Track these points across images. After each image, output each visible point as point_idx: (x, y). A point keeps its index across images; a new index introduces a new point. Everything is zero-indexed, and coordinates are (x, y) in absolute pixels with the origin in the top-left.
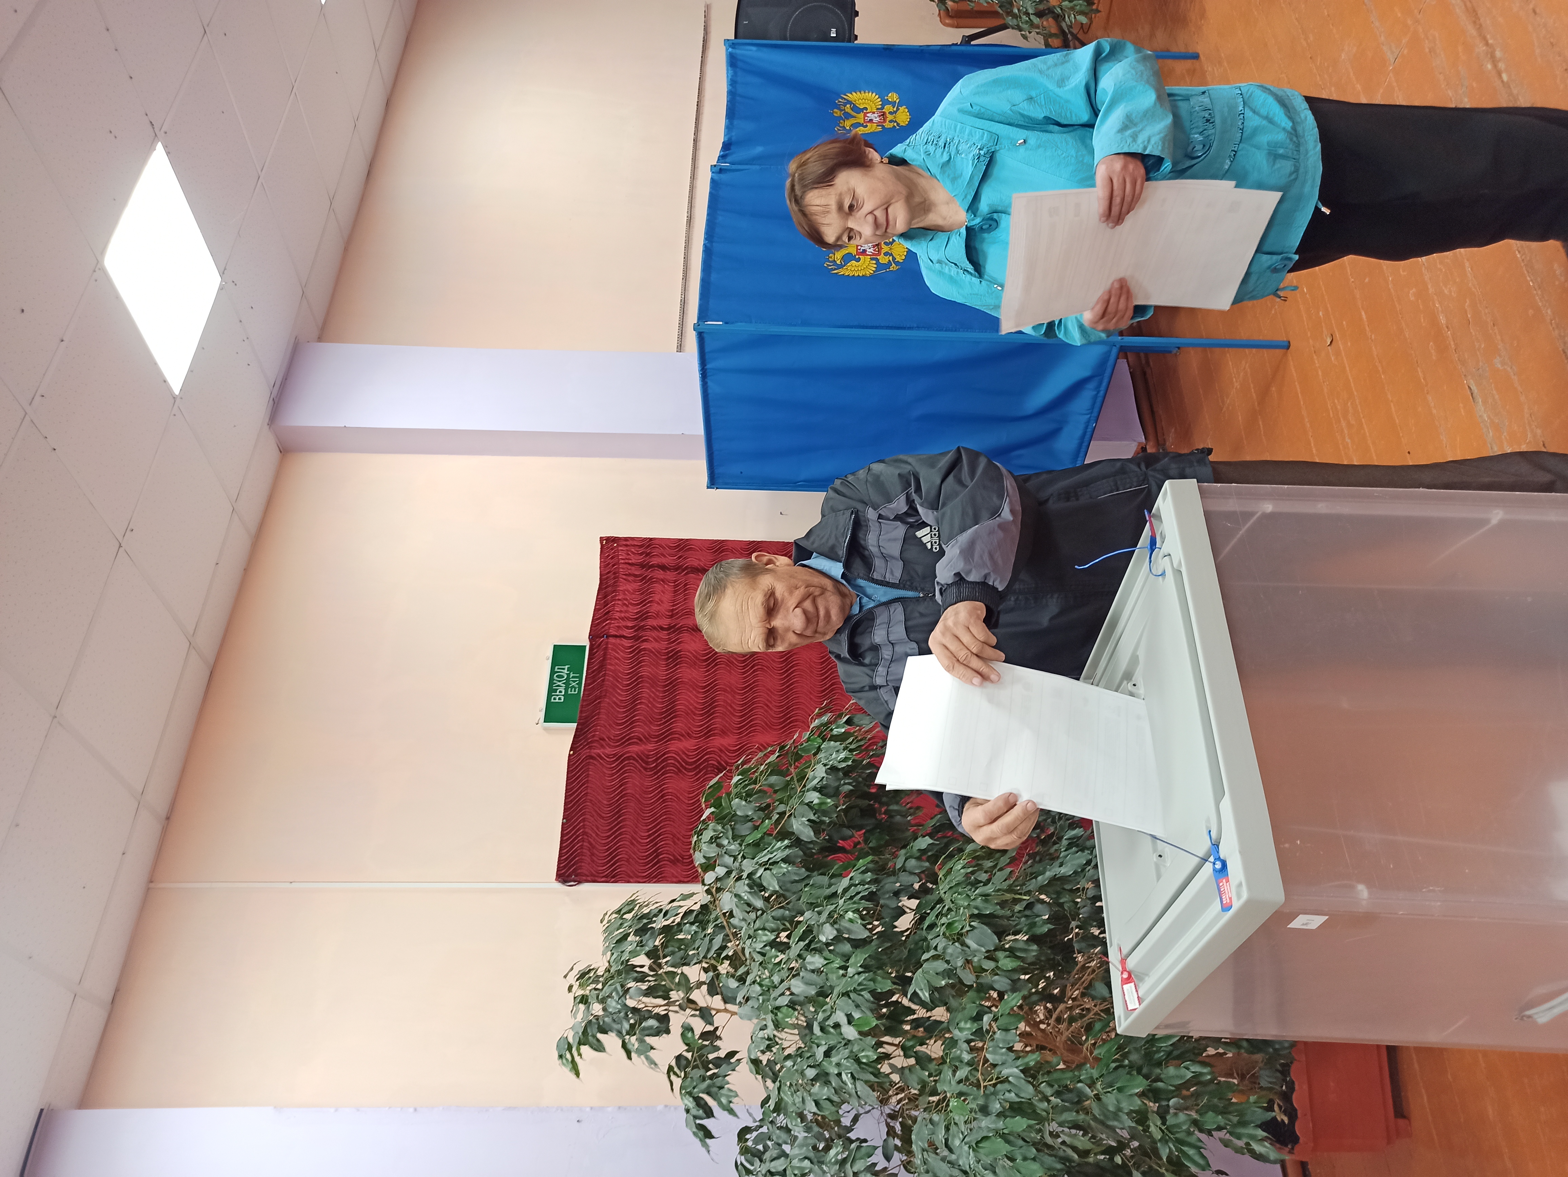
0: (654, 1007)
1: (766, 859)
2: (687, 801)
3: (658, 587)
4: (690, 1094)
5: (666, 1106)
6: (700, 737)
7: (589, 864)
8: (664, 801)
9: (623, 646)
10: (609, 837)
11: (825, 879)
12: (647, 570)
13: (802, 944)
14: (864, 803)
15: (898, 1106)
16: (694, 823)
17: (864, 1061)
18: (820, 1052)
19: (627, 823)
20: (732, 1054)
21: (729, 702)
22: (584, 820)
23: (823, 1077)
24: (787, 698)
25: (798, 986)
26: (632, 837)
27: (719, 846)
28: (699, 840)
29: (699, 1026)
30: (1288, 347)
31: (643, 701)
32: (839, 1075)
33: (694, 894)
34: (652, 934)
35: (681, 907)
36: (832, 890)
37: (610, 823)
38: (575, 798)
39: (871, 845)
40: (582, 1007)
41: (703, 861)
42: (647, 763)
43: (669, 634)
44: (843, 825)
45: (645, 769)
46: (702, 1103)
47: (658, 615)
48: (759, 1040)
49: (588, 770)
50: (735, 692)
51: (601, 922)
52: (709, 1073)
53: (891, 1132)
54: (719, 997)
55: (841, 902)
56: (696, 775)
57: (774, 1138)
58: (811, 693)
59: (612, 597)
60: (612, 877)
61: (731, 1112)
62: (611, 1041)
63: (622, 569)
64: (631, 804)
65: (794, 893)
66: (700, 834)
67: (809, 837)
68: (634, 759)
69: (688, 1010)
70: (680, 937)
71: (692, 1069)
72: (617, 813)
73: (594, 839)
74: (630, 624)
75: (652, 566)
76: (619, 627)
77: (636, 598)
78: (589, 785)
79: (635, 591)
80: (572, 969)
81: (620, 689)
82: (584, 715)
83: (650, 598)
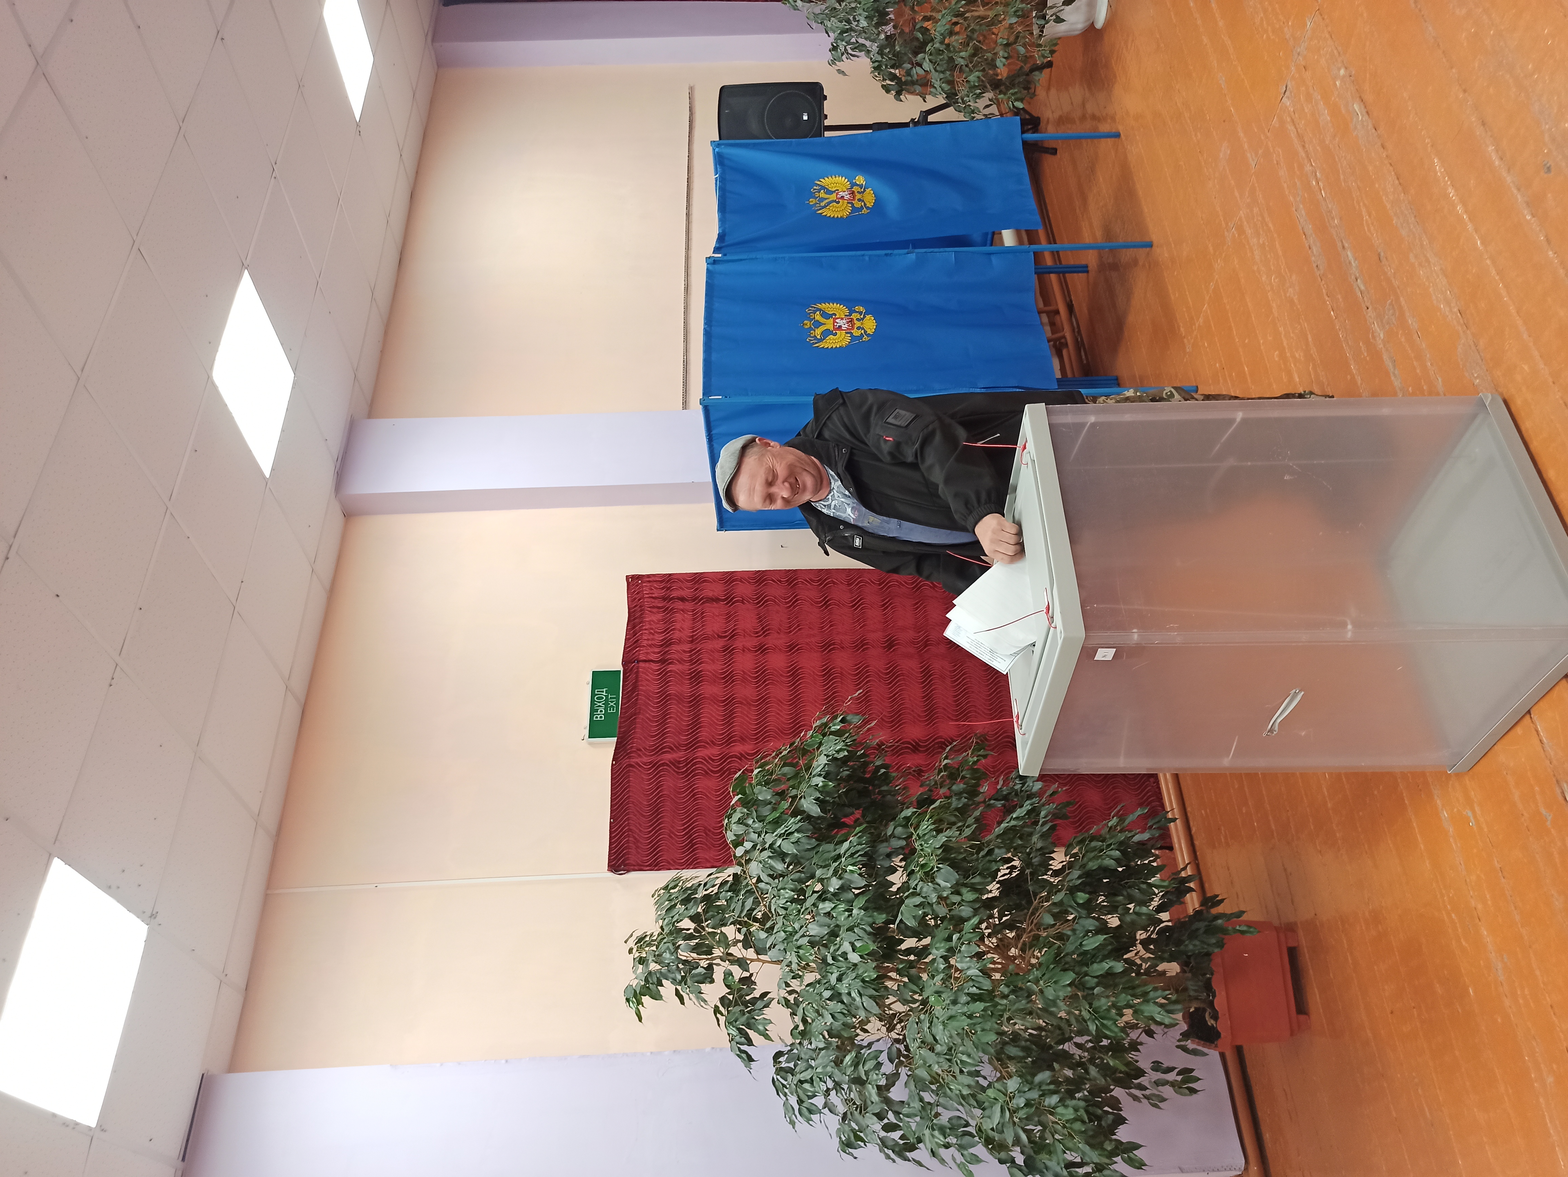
0: (700, 960)
1: (783, 831)
2: (714, 799)
3: (678, 616)
4: (733, 1027)
6: (722, 744)
7: (635, 856)
8: (695, 800)
9: (651, 669)
10: (650, 832)
11: (831, 847)
12: (668, 602)
13: (815, 896)
14: (861, 786)
16: (724, 808)
17: (867, 979)
18: (833, 978)
19: (665, 819)
20: (765, 995)
21: (745, 713)
22: (628, 819)
23: (836, 996)
25: (814, 930)
26: (670, 830)
28: (730, 822)
29: (738, 973)
31: (672, 715)
32: (849, 994)
34: (695, 902)
35: (717, 878)
36: (837, 852)
37: (651, 820)
38: (619, 801)
39: (868, 819)
40: (641, 965)
41: (734, 838)
42: (678, 768)
43: (690, 656)
44: (844, 805)
45: (677, 773)
46: (744, 1032)
47: (680, 641)
48: (786, 974)
49: (628, 777)
50: (750, 705)
51: (653, 897)
52: (748, 1009)
54: (752, 950)
55: (843, 860)
56: (721, 776)
57: (802, 1057)
58: (816, 701)
59: (640, 627)
60: (656, 865)
61: (767, 1038)
62: (666, 990)
63: (647, 603)
64: (667, 804)
65: (808, 860)
66: (730, 817)
67: (817, 813)
68: (667, 765)
69: (728, 962)
70: (717, 903)
71: (734, 1008)
72: (656, 811)
73: (638, 835)
74: (657, 650)
75: (673, 598)
76: (647, 653)
77: (661, 627)
78: (631, 789)
79: (659, 621)
80: (632, 935)
81: (652, 706)
82: (622, 730)
83: (672, 626)
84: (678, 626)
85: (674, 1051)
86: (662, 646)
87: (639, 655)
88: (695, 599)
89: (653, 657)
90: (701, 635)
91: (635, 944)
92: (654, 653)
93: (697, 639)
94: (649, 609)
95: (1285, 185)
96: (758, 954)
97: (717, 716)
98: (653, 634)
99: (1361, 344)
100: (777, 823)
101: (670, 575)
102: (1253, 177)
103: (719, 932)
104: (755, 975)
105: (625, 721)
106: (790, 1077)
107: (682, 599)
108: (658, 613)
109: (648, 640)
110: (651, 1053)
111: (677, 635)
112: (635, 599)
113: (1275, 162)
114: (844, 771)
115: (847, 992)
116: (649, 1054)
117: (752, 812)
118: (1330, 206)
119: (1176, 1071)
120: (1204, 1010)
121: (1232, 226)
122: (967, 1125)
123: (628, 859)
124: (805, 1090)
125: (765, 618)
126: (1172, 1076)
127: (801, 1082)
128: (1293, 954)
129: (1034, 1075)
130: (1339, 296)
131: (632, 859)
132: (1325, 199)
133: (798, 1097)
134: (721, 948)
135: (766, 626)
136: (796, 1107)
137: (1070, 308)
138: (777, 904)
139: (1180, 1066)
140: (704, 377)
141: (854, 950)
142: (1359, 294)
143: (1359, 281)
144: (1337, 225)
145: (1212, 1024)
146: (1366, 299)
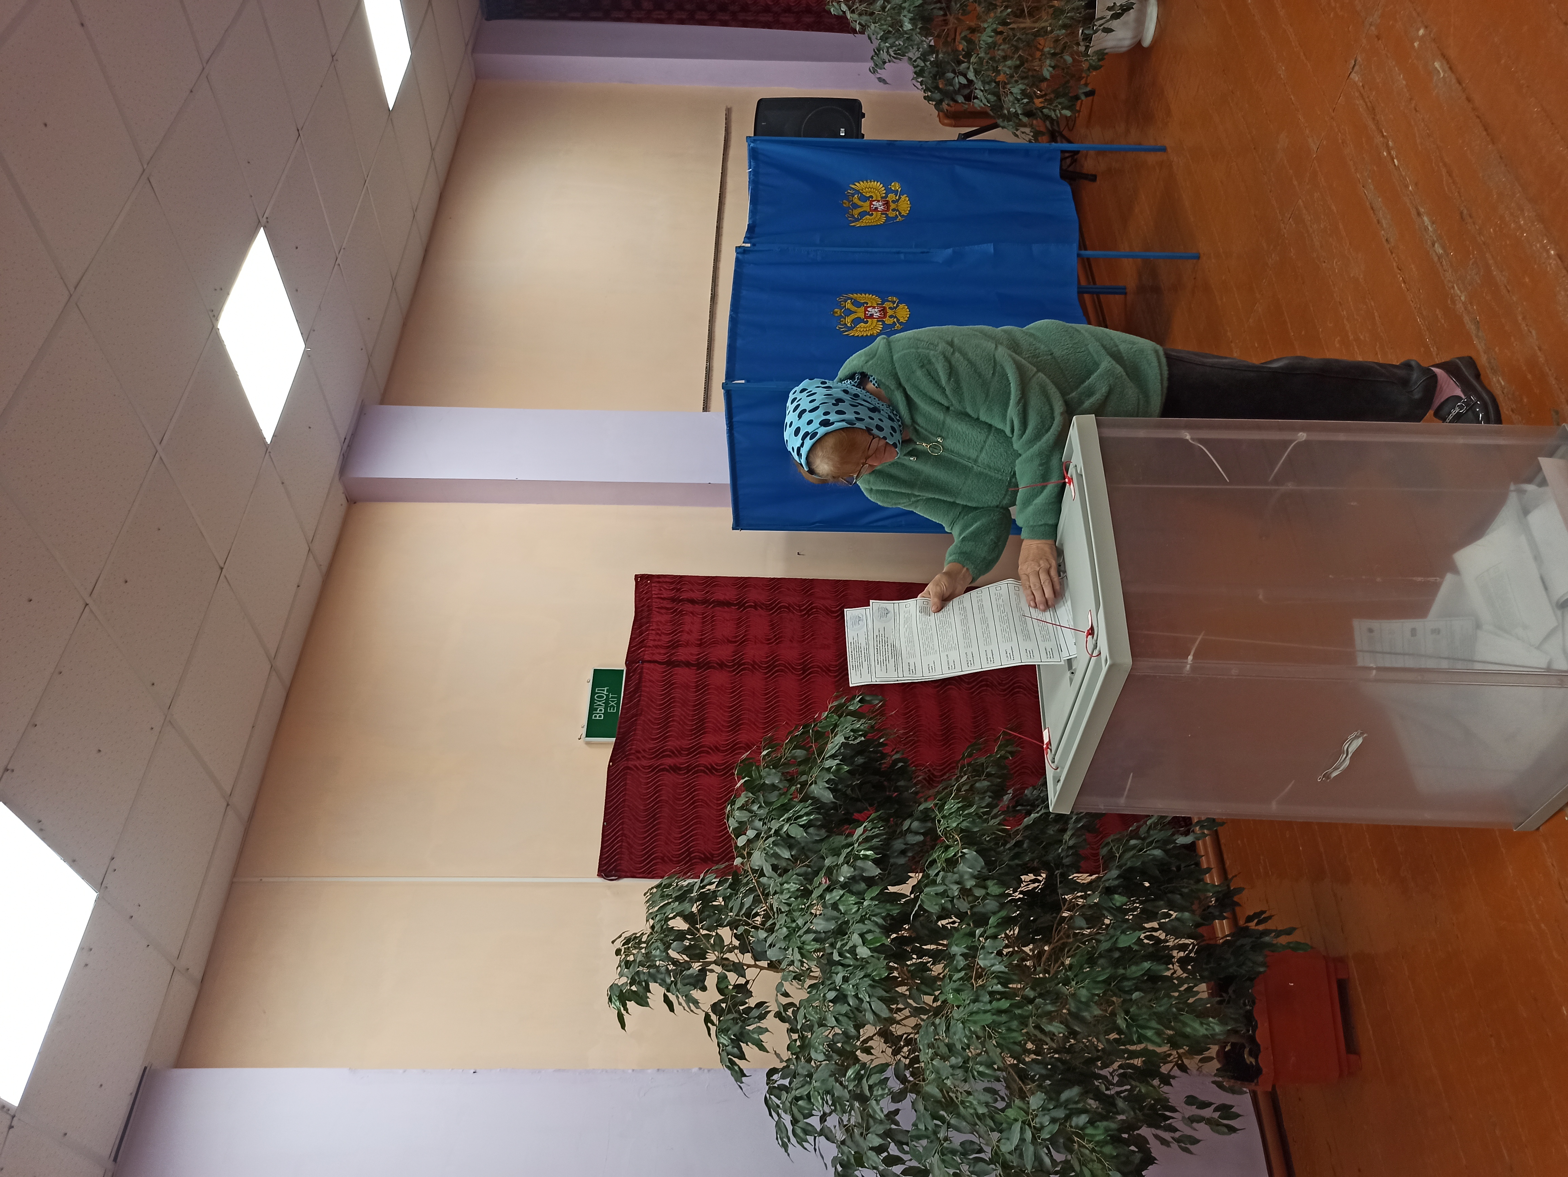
1: (791, 816)
3: (688, 619)
6: (726, 750)
7: (628, 861)
8: (695, 807)
9: (656, 670)
10: (646, 838)
11: (842, 834)
12: (677, 604)
14: (875, 779)
17: (877, 978)
19: (662, 826)
20: (761, 1005)
22: (622, 823)
26: (667, 838)
28: (732, 810)
29: (733, 979)
31: (675, 718)
36: (849, 839)
37: (646, 826)
38: (614, 804)
40: (627, 969)
41: (737, 825)
42: (679, 774)
43: (698, 659)
47: (687, 644)
49: (625, 779)
50: (758, 712)
51: (645, 895)
54: (749, 955)
59: (646, 628)
60: (649, 872)
62: (653, 997)
63: (655, 603)
64: (665, 809)
66: (733, 803)
67: (829, 800)
68: (667, 770)
70: (714, 903)
72: (653, 817)
73: (632, 840)
74: (663, 651)
75: (682, 600)
76: (653, 654)
77: (668, 628)
78: (627, 792)
79: (667, 622)
80: (620, 936)
81: (655, 708)
82: (622, 730)
83: (680, 628)
84: (687, 628)
85: (658, 1070)
86: (668, 647)
87: (644, 655)
88: (705, 602)
89: (658, 658)
90: (710, 639)
91: (623, 945)
92: (660, 654)
93: (705, 642)
94: (657, 610)
95: (1351, 163)
96: (756, 960)
97: (722, 722)
98: (660, 636)
99: (1438, 312)
100: (785, 808)
101: (681, 577)
102: (1315, 161)
103: (714, 934)
104: (751, 982)
105: (625, 722)
106: (784, 1094)
107: (692, 601)
108: (666, 614)
109: (654, 640)
110: (633, 1070)
111: (685, 637)
112: (643, 598)
113: (1340, 141)
114: (860, 757)
115: (853, 994)
116: (630, 1071)
117: (758, 797)
118: (1404, 174)
119: (1213, 1107)
120: (1243, 1047)
121: (1289, 216)
122: (981, 1151)
123: (620, 865)
124: (800, 1109)
125: (778, 625)
126: (1207, 1113)
127: (797, 1099)
128: (1343, 986)
129: (1059, 1093)
130: (1413, 266)
131: (624, 866)
132: (1397, 168)
133: (793, 1116)
134: (716, 953)
135: (778, 634)
136: (790, 1127)
138: (778, 901)
139: (1218, 1102)
140: (728, 362)
141: (864, 944)
142: (1436, 259)
143: (1436, 245)
144: (1411, 192)
145: (1251, 1062)
146: (1444, 263)
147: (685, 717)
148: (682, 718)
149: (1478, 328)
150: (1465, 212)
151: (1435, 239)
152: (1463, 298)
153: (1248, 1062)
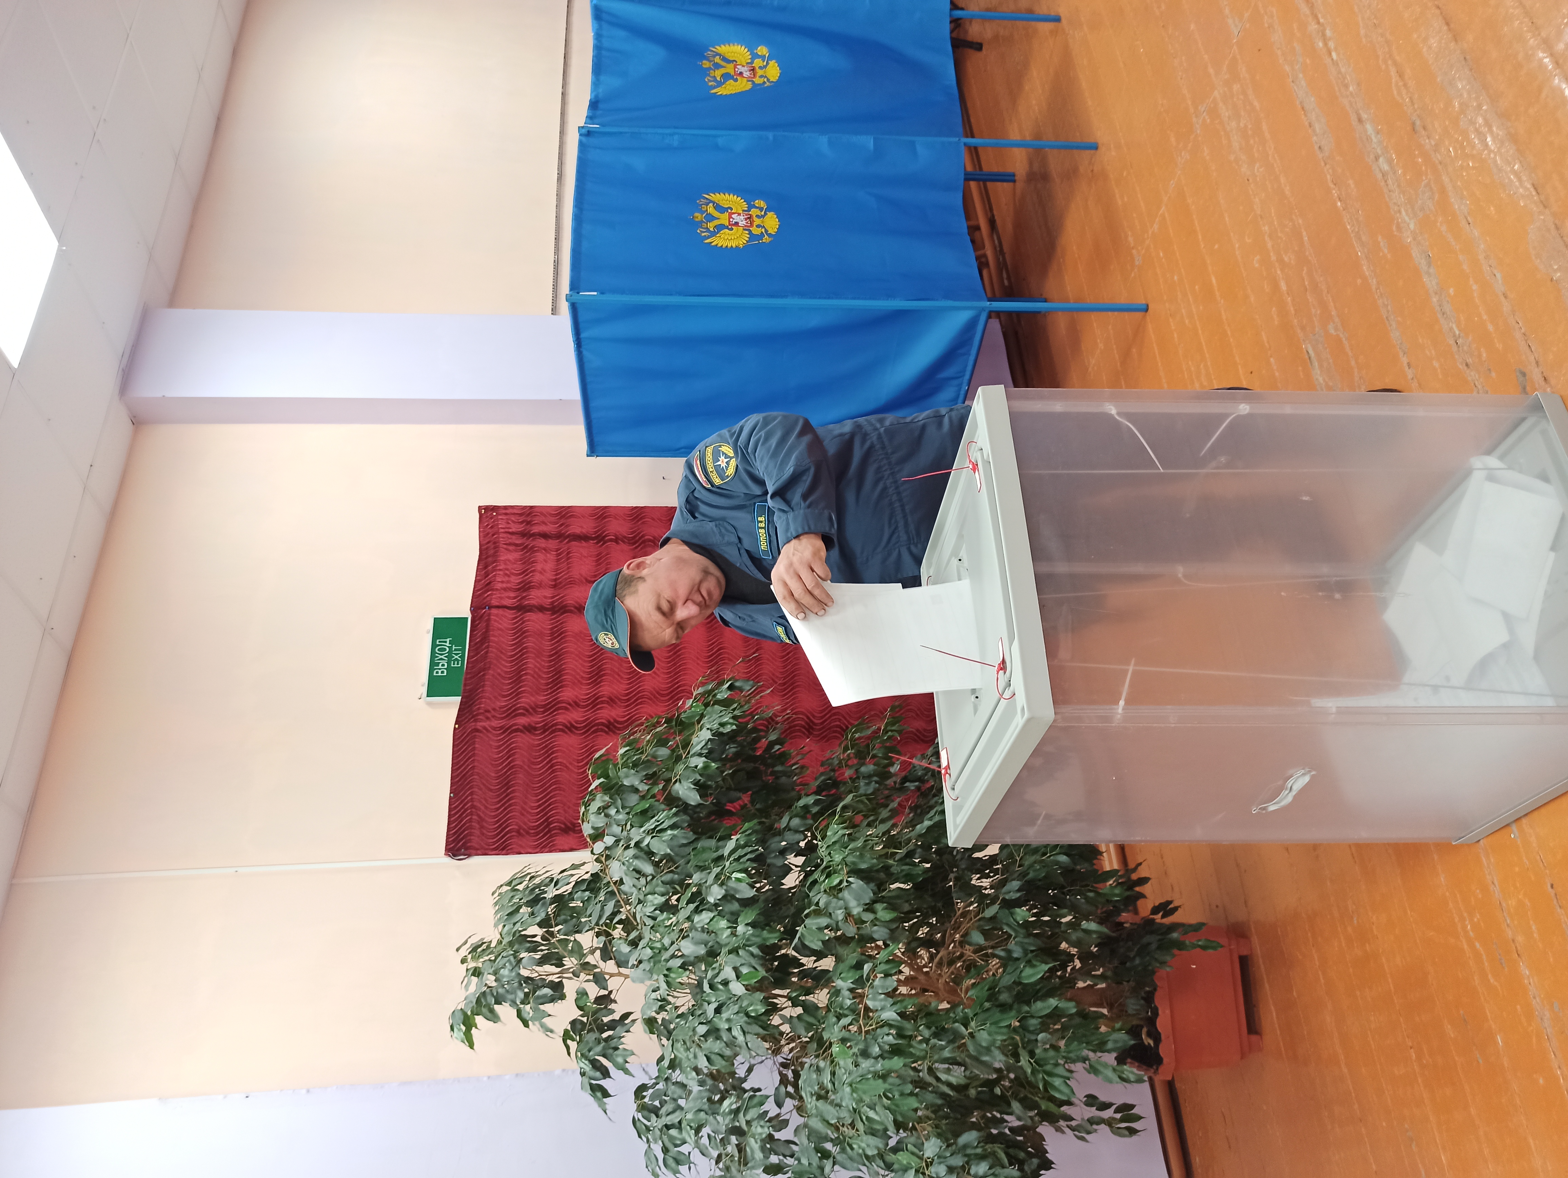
0: (547, 975)
1: (653, 827)
2: (576, 771)
3: (540, 556)
4: (586, 1058)
5: (564, 1070)
6: (586, 707)
7: (478, 837)
8: (553, 772)
9: (505, 616)
10: (498, 809)
11: (712, 843)
12: (528, 539)
13: (692, 906)
14: (750, 766)
15: (791, 1055)
16: (583, 793)
17: (753, 1014)
18: (710, 1010)
19: (517, 794)
20: (626, 1016)
21: (617, 670)
22: (472, 794)
23: (714, 1032)
24: (674, 664)
25: (688, 948)
26: (522, 808)
27: (607, 816)
28: (587, 811)
29: (593, 991)
30: (1147, 310)
31: (528, 671)
32: (729, 1030)
33: (584, 863)
34: (544, 904)
35: (572, 875)
36: (719, 853)
37: (499, 796)
38: (462, 772)
39: (758, 806)
40: (475, 979)
41: (591, 832)
42: (534, 733)
43: (552, 603)
44: (729, 789)
45: (533, 739)
46: (598, 1065)
47: (540, 586)
48: (652, 1001)
49: (474, 743)
51: (493, 894)
52: (605, 1035)
53: (784, 1080)
54: (613, 962)
55: (727, 864)
57: (670, 1094)
58: (698, 658)
59: (493, 567)
60: (503, 848)
61: (627, 1072)
62: (505, 1011)
63: (503, 538)
64: (520, 775)
65: (683, 857)
66: (588, 804)
67: (695, 801)
68: (521, 730)
69: (582, 975)
70: (571, 905)
71: (588, 1033)
72: (506, 784)
73: (483, 812)
74: (512, 594)
75: (533, 535)
76: (501, 598)
77: (518, 567)
78: (476, 758)
79: (516, 560)
80: (466, 942)
81: (504, 660)
82: (468, 688)
83: (531, 567)
84: (539, 567)
85: (517, 1075)
86: (518, 589)
87: (491, 599)
88: (559, 536)
89: (508, 602)
90: (566, 579)
91: (469, 953)
92: (509, 598)
94: (505, 546)
95: (1279, 52)
96: (619, 966)
97: (582, 674)
98: (509, 576)
99: (1380, 238)
100: (645, 815)
101: (532, 507)
102: (1235, 47)
103: (572, 939)
104: (614, 993)
105: (471, 678)
106: (654, 1118)
107: (545, 536)
108: (516, 551)
109: (502, 582)
110: (489, 1077)
111: (537, 577)
112: (488, 534)
113: (1266, 25)
114: (730, 748)
115: (727, 1027)
116: (485, 1079)
117: (615, 800)
118: (1343, 70)
119: (1114, 1107)
121: (1203, 109)
123: (470, 841)
124: (672, 1138)
127: (668, 1127)
130: (1351, 182)
131: (475, 841)
132: (1335, 63)
133: (663, 1143)
134: (573, 959)
136: (660, 1156)
137: (992, 223)
138: (642, 912)
140: (572, 268)
141: (738, 977)
142: (1380, 176)
143: (1381, 160)
144: (1351, 93)
145: (1149, 1044)
146: (1390, 182)
147: (539, 669)
148: (537, 670)
149: (1429, 265)
150: (1418, 123)
151: (1380, 152)
152: (1412, 226)
153: (1146, 1044)
